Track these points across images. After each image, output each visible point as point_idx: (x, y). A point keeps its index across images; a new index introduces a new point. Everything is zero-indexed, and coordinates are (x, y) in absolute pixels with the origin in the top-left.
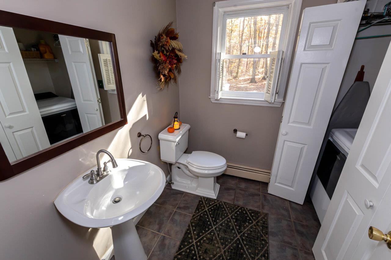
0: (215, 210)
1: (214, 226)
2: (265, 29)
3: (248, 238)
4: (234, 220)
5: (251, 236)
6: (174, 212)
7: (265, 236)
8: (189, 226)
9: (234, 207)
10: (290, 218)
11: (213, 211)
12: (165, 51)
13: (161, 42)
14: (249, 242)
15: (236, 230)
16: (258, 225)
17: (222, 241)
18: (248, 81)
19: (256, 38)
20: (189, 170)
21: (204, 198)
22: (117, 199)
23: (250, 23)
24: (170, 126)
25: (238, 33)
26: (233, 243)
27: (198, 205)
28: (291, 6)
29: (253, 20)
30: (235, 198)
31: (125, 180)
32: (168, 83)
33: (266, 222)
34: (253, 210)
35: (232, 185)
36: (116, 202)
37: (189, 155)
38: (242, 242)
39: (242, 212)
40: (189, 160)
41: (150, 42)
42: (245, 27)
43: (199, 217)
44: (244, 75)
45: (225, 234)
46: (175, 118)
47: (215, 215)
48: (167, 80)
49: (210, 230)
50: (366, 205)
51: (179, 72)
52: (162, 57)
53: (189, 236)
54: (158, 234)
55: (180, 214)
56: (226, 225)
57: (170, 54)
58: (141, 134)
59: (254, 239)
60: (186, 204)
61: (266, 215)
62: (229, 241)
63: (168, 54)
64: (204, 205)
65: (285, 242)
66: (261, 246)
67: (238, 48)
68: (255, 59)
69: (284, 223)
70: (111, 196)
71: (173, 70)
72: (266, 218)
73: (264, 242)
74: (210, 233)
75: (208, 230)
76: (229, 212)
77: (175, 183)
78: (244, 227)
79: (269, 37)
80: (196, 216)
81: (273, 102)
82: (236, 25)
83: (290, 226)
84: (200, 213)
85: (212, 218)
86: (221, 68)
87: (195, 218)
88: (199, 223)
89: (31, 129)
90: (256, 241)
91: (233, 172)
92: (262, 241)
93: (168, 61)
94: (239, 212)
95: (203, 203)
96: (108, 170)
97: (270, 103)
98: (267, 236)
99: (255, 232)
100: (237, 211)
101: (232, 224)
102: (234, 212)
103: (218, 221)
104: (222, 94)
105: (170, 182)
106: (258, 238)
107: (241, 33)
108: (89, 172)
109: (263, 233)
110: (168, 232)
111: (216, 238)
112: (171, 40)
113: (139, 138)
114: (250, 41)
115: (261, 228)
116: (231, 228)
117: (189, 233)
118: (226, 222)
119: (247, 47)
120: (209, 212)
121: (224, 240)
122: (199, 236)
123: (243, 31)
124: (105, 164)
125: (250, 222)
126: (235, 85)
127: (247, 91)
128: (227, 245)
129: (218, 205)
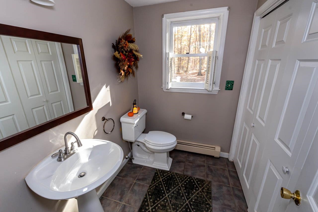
0: (168, 180)
1: (167, 194)
2: (207, 34)
3: (195, 203)
4: (184, 188)
5: (198, 202)
6: (134, 183)
7: (209, 200)
8: (146, 195)
9: (184, 177)
10: (229, 184)
11: (167, 181)
12: (124, 51)
13: (120, 44)
14: (196, 206)
15: (185, 197)
16: (203, 192)
17: (174, 207)
18: (196, 74)
19: (201, 41)
20: (146, 147)
21: (159, 170)
22: (83, 174)
23: (196, 30)
24: (130, 111)
25: (187, 38)
26: (183, 208)
27: (154, 177)
28: (221, 17)
29: (198, 28)
30: (185, 170)
31: (90, 158)
32: (128, 77)
33: (210, 189)
34: (199, 179)
35: (182, 159)
36: (81, 176)
37: (146, 134)
38: (190, 207)
39: (190, 181)
40: (146, 139)
41: (112, 45)
42: (192, 33)
43: (154, 187)
44: (193, 69)
45: (176, 201)
46: (134, 104)
47: (168, 185)
48: (127, 74)
49: (164, 198)
50: (283, 171)
51: (137, 67)
52: (122, 56)
53: (146, 204)
54: (120, 203)
55: (139, 185)
56: (177, 192)
57: (128, 54)
58: (105, 118)
59: (200, 204)
60: (145, 176)
61: (210, 182)
62: (180, 206)
63: (127, 54)
64: (159, 176)
65: (225, 205)
66: (205, 209)
67: (187, 49)
68: (201, 57)
69: (225, 189)
70: (77, 171)
71: (131, 66)
72: (210, 185)
73: (208, 206)
74: (163, 201)
75: (162, 198)
76: (180, 181)
77: (135, 158)
78: (192, 193)
79: (211, 40)
80: (153, 185)
81: (211, 90)
82: (185, 32)
83: (229, 191)
84: (156, 183)
85: (166, 187)
86: (170, 64)
87: (151, 188)
88: (154, 192)
89: (13, 116)
90: (202, 205)
91: (182, 148)
92: (207, 205)
93: (127, 59)
94: (188, 181)
95: (158, 174)
96: (75, 149)
97: (209, 91)
98: (210, 200)
99: (201, 197)
100: (186, 181)
101: (182, 191)
102: (184, 181)
103: (170, 189)
104: (172, 84)
105: (131, 158)
106: (203, 202)
107: (189, 38)
108: (58, 151)
109: (207, 198)
110: (129, 202)
111: (168, 204)
112: (129, 43)
113: (103, 121)
114: (197, 43)
115: (206, 194)
116: (181, 195)
117: (146, 201)
118: (177, 190)
119: (195, 48)
120: (163, 182)
121: (175, 206)
122: (154, 203)
123: (191, 36)
124: (72, 144)
125: (197, 189)
126: (185, 78)
127: (195, 82)
128: (178, 210)
129: (171, 176)
